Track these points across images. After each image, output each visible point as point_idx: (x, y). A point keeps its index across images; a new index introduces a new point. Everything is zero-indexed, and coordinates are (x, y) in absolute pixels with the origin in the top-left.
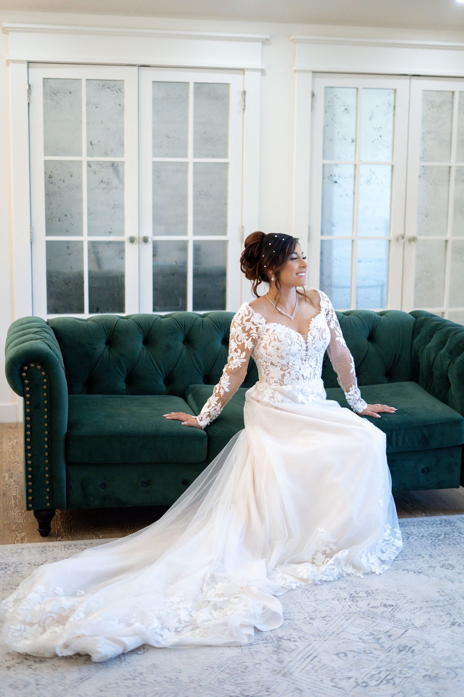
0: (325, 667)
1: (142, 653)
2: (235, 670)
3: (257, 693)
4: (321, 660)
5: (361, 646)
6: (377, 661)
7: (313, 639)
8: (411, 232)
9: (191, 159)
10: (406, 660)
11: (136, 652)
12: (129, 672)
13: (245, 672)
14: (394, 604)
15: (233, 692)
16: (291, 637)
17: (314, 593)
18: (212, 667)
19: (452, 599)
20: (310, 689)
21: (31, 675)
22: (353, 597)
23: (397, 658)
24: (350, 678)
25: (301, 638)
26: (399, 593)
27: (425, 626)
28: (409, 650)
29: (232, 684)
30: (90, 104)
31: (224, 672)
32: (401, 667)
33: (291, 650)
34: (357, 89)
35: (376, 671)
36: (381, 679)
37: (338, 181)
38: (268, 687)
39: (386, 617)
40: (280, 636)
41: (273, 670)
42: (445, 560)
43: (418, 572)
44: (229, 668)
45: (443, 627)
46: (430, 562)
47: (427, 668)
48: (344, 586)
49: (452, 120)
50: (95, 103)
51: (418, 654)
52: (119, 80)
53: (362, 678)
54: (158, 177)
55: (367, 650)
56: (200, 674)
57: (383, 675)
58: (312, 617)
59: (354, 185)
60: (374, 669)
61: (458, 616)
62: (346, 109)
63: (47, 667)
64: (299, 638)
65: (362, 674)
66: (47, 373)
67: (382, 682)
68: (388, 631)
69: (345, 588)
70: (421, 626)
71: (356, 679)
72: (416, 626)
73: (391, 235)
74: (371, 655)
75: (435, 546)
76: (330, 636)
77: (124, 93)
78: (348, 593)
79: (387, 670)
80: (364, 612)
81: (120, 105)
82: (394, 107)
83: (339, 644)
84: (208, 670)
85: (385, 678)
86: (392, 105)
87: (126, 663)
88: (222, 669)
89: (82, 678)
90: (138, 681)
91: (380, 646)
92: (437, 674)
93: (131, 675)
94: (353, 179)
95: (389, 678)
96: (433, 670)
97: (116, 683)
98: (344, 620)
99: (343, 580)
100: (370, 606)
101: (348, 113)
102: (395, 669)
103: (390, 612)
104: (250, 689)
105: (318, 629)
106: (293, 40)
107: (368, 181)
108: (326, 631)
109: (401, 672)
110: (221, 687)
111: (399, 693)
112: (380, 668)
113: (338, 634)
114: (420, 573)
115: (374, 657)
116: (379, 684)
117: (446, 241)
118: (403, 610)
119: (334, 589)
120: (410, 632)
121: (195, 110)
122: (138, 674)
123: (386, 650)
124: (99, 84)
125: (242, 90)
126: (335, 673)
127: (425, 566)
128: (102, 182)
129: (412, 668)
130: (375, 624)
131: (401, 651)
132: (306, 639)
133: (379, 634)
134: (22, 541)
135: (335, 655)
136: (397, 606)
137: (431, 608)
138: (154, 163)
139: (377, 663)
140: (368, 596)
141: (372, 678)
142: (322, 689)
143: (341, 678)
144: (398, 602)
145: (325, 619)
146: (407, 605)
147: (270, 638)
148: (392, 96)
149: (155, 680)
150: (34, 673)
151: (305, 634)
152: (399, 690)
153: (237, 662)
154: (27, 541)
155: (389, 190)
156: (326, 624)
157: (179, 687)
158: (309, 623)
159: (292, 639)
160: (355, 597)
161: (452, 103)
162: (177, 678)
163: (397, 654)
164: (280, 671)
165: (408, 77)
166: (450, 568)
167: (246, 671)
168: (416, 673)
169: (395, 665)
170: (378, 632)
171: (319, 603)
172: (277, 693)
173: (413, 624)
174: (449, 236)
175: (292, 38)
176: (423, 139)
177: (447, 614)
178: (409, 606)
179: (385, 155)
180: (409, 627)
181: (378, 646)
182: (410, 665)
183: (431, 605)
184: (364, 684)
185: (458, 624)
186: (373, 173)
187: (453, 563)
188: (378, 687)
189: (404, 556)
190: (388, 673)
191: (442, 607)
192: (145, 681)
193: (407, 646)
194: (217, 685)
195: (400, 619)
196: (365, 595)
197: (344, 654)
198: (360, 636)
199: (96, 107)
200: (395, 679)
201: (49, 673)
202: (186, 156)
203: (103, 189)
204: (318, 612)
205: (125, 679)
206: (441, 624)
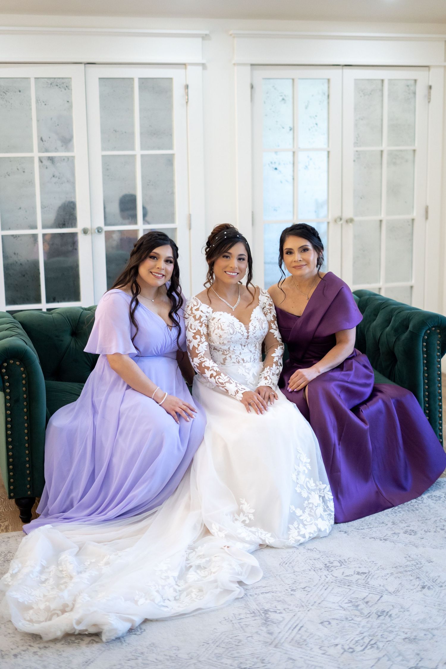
0: (312, 636)
1: (140, 633)
2: (230, 644)
3: (253, 665)
4: (307, 629)
5: (342, 613)
6: (359, 627)
7: (297, 610)
8: (348, 213)
9: (138, 152)
10: (385, 624)
11: (134, 633)
12: (131, 652)
13: (239, 646)
14: (367, 571)
15: (231, 665)
16: (276, 608)
17: (291, 565)
18: (208, 642)
19: (419, 563)
20: (301, 658)
21: (39, 662)
22: (328, 567)
23: (377, 622)
24: (337, 645)
25: (286, 610)
26: (369, 560)
27: (398, 591)
28: (387, 615)
29: (229, 658)
30: (39, 102)
31: (220, 647)
32: (382, 631)
33: (278, 621)
34: (293, 80)
35: (360, 637)
36: (366, 645)
37: (278, 168)
38: (263, 659)
39: (361, 584)
40: (266, 609)
41: (265, 642)
42: (407, 526)
43: (384, 539)
44: (224, 643)
45: (414, 590)
46: (393, 529)
47: (406, 630)
48: (318, 556)
49: (382, 107)
50: (44, 101)
51: (396, 618)
52: (66, 78)
53: (348, 645)
54: (108, 170)
55: (348, 617)
56: (198, 650)
57: (367, 640)
58: (293, 588)
59: (294, 171)
60: (357, 635)
61: (427, 580)
62: (283, 99)
63: (52, 652)
64: (284, 609)
65: (347, 640)
66: (25, 368)
67: (366, 647)
68: (365, 598)
69: (319, 558)
70: (394, 592)
71: (343, 645)
72: (390, 591)
73: (330, 217)
74: (352, 621)
75: (396, 513)
76: (312, 606)
77: (72, 90)
78: (322, 563)
79: (369, 635)
80: (340, 581)
81: (68, 102)
82: (328, 96)
83: (322, 613)
84: (204, 646)
85: (368, 643)
86: (327, 94)
87: (127, 644)
88: (217, 644)
89: (88, 661)
90: (140, 660)
91: (360, 613)
92: (416, 636)
93: (133, 655)
94: (291, 165)
95: (372, 642)
96: (412, 633)
97: (120, 664)
98: (323, 590)
99: (316, 551)
100: (345, 575)
101: (285, 103)
102: (377, 634)
103: (364, 580)
104: (246, 662)
105: (300, 600)
106: (231, 35)
107: (306, 167)
108: (308, 601)
109: (383, 636)
110: (219, 661)
111: (384, 656)
112: (363, 633)
113: (319, 603)
114: (385, 540)
115: (356, 624)
116: (364, 650)
117: (381, 221)
118: (375, 577)
119: (309, 560)
120: (385, 597)
121: (140, 104)
122: (139, 654)
123: (366, 616)
124: (47, 82)
125: (185, 84)
126: (323, 641)
127: (390, 533)
128: (54, 176)
129: (392, 631)
130: (352, 592)
131: (379, 616)
132: (290, 610)
133: (357, 601)
134: (7, 530)
135: (320, 623)
136: (370, 573)
137: (401, 573)
138: (103, 157)
139: (360, 629)
140: (341, 566)
141: (357, 644)
142: (313, 657)
143: (329, 645)
144: (370, 569)
145: (305, 589)
146: (378, 572)
147: (258, 611)
148: (326, 85)
149: (156, 659)
150: (40, 659)
151: (290, 605)
152: (384, 654)
153: (231, 636)
154: (11, 529)
155: (325, 174)
156: (307, 595)
157: (180, 664)
158: (291, 595)
159: (278, 611)
160: (329, 567)
161: (382, 90)
162: (177, 656)
163: (376, 619)
164: (272, 642)
165: (341, 67)
166: (413, 534)
167: (240, 644)
168: (396, 636)
169: (376, 630)
170: (356, 599)
171: (297, 574)
172: (272, 664)
173: (386, 590)
174: (383, 216)
175: (231, 32)
176: (356, 125)
177: (416, 578)
178: (381, 573)
179: (321, 141)
180: (383, 593)
181: (357, 613)
182: (390, 629)
183: (401, 571)
184: (351, 650)
185: (428, 587)
186: (311, 159)
187: (415, 529)
188: (364, 652)
189: (368, 524)
190: (371, 638)
191: (411, 572)
192: (148, 660)
193: (384, 611)
194: (215, 659)
195: (374, 585)
196: (339, 565)
197: (328, 623)
198: (340, 604)
199: (45, 104)
200: (378, 643)
201: (55, 658)
202: (133, 149)
203: (55, 183)
204: (298, 584)
205: (128, 659)
206: (412, 588)
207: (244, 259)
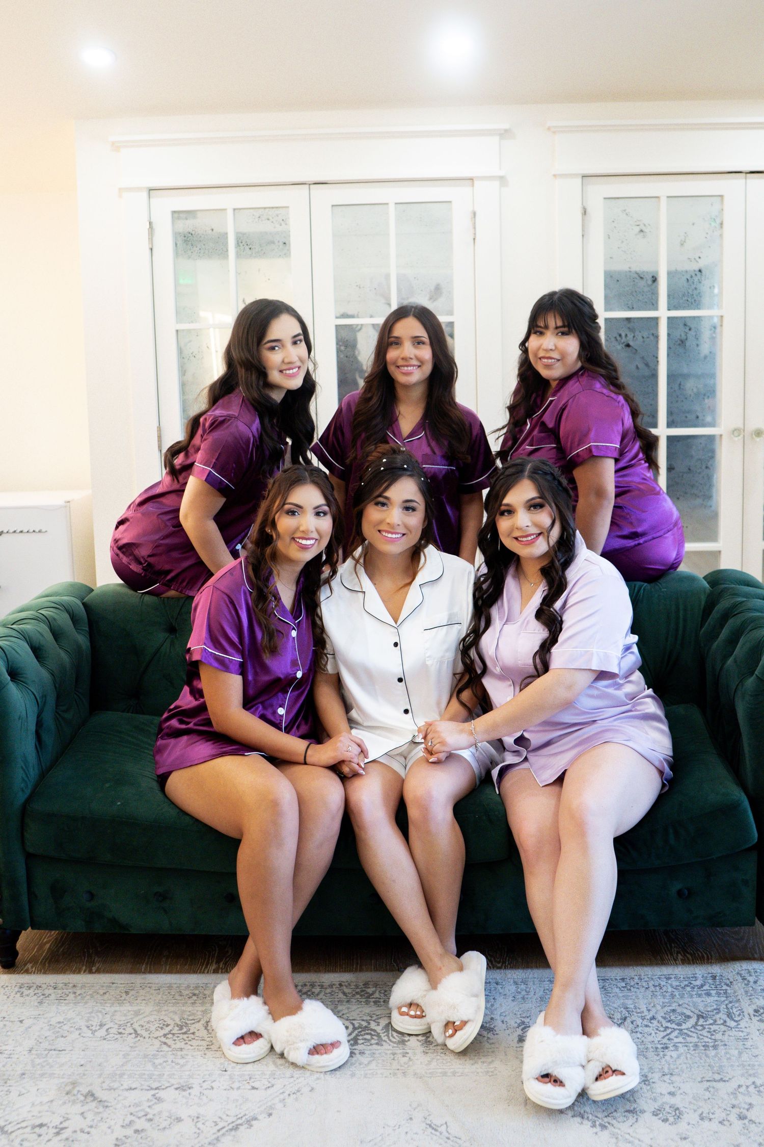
8: (756, 421)
30: (241, 245)
34: (658, 198)
37: (631, 344)
50: (249, 244)
52: (281, 207)
59: (659, 349)
62: (642, 231)
73: (723, 427)
77: (290, 225)
81: (285, 244)
82: (720, 224)
86: (717, 221)
94: (656, 340)
101: (644, 237)
106: (549, 129)
107: (680, 341)
124: (253, 215)
125: (470, 210)
138: (338, 327)
148: (717, 206)
165: (743, 175)
175: (549, 124)
186: (688, 329)
199: (250, 249)
207: (414, 509)
